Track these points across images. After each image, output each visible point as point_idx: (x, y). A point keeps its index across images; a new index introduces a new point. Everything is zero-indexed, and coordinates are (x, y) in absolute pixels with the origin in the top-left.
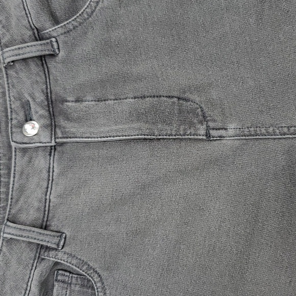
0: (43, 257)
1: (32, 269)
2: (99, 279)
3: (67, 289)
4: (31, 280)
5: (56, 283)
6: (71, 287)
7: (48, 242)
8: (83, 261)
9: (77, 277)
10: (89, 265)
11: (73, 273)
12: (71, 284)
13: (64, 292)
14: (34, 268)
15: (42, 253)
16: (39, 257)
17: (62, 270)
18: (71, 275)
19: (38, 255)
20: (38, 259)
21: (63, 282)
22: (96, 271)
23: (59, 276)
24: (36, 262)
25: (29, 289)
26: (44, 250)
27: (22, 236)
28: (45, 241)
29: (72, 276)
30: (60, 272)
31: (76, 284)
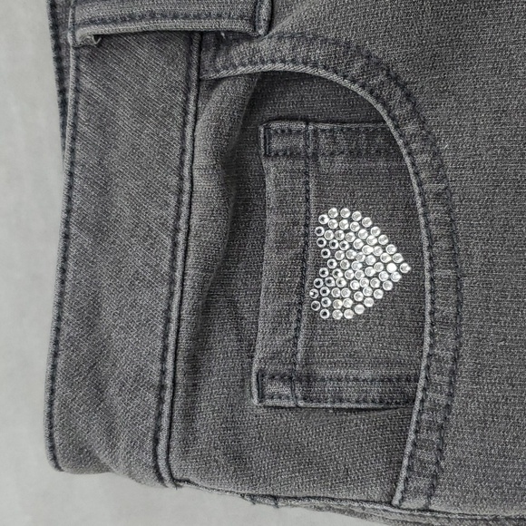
0: (213, 75)
1: (185, 124)
2: (409, 107)
3: (306, 174)
4: (187, 157)
5: (269, 165)
6: (318, 165)
7: (219, 16)
8: (348, 45)
9: (331, 130)
10: (368, 57)
11: (316, 122)
12: (315, 155)
13: (299, 186)
14: (190, 118)
15: (206, 63)
16: (199, 81)
17: (280, 119)
18: (311, 127)
19: (194, 73)
20: (198, 86)
21: (291, 154)
22: (396, 78)
23: (274, 139)
24: (192, 98)
25: (187, 185)
26: (210, 55)
27: (132, 18)
28: (209, 16)
29: (315, 131)
30: (275, 125)
31: (332, 154)
